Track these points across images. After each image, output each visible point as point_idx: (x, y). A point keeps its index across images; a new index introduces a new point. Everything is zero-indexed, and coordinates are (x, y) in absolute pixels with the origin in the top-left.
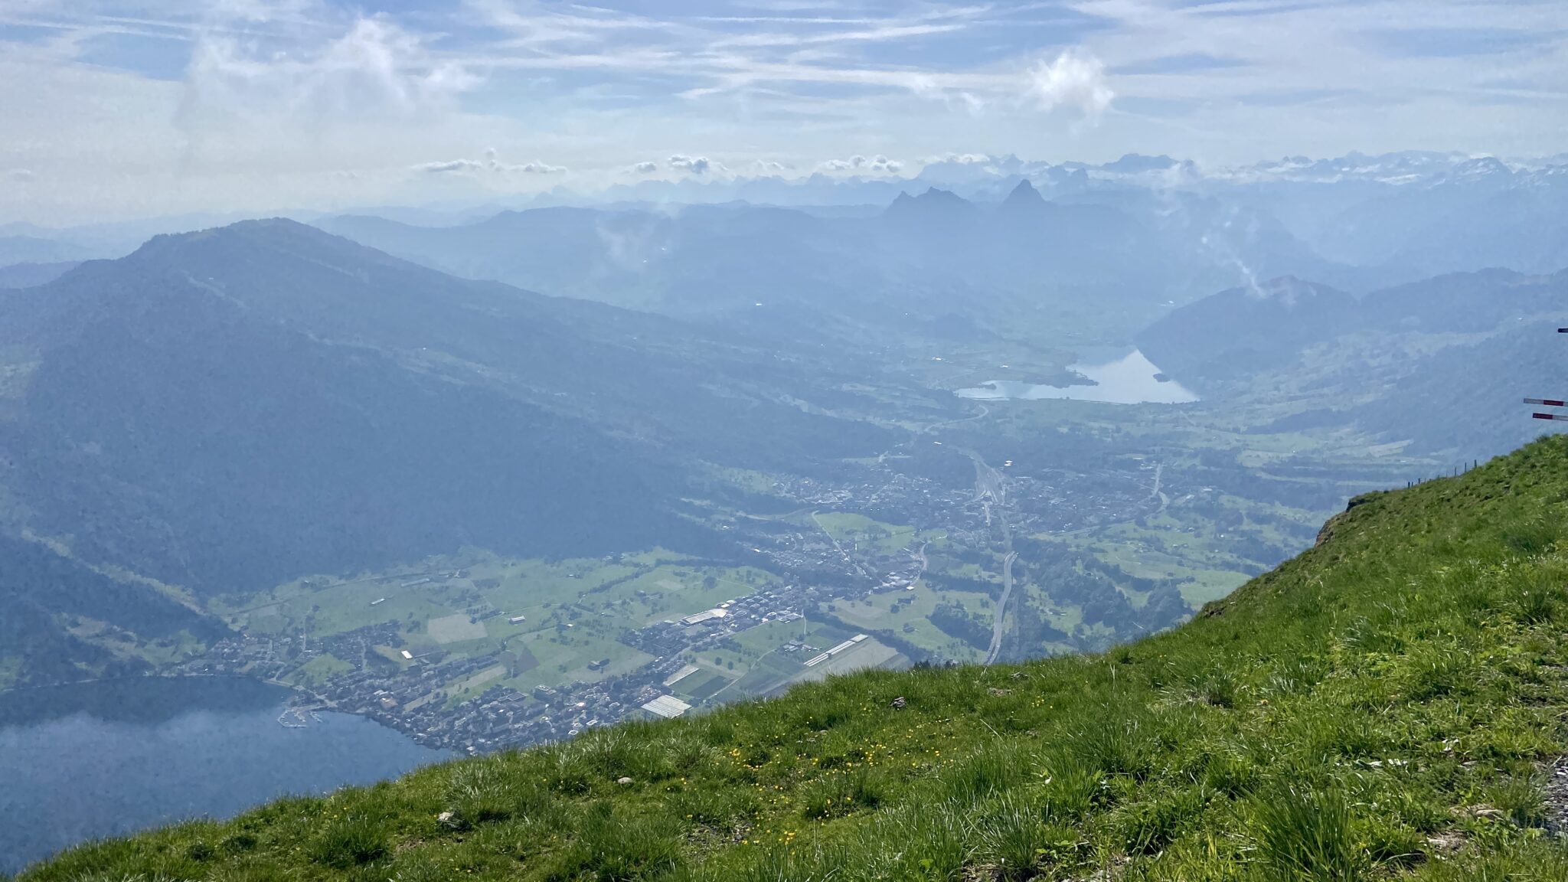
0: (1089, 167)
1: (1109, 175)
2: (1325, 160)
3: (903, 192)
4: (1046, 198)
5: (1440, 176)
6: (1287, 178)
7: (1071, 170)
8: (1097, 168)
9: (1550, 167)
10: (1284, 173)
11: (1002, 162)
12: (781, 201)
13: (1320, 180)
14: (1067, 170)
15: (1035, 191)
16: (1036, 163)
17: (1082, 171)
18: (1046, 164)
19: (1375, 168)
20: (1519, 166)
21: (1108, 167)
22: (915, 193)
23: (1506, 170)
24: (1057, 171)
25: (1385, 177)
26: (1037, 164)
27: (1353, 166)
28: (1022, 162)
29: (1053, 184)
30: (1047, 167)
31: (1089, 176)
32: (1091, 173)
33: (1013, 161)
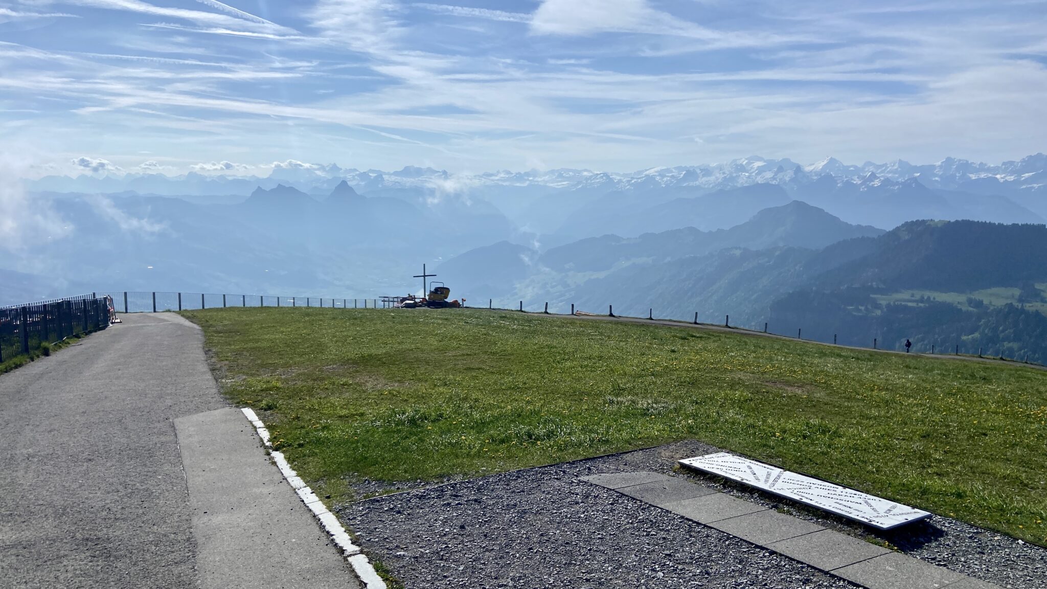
0: (385, 174)
1: (398, 179)
2: (519, 173)
3: (259, 187)
4: (359, 192)
5: (579, 183)
6: (500, 183)
7: (373, 175)
8: (388, 174)
9: (633, 178)
10: (498, 180)
11: (327, 169)
12: (164, 192)
13: (518, 184)
14: (371, 175)
15: (351, 189)
16: (350, 169)
17: (380, 175)
18: (357, 171)
19: (547, 178)
20: (618, 178)
21: (396, 173)
22: (267, 187)
23: (611, 180)
24: (364, 176)
25: (552, 183)
26: (351, 171)
27: (535, 176)
28: (341, 169)
29: (363, 183)
30: (358, 173)
31: (385, 179)
32: (386, 177)
33: (335, 168)
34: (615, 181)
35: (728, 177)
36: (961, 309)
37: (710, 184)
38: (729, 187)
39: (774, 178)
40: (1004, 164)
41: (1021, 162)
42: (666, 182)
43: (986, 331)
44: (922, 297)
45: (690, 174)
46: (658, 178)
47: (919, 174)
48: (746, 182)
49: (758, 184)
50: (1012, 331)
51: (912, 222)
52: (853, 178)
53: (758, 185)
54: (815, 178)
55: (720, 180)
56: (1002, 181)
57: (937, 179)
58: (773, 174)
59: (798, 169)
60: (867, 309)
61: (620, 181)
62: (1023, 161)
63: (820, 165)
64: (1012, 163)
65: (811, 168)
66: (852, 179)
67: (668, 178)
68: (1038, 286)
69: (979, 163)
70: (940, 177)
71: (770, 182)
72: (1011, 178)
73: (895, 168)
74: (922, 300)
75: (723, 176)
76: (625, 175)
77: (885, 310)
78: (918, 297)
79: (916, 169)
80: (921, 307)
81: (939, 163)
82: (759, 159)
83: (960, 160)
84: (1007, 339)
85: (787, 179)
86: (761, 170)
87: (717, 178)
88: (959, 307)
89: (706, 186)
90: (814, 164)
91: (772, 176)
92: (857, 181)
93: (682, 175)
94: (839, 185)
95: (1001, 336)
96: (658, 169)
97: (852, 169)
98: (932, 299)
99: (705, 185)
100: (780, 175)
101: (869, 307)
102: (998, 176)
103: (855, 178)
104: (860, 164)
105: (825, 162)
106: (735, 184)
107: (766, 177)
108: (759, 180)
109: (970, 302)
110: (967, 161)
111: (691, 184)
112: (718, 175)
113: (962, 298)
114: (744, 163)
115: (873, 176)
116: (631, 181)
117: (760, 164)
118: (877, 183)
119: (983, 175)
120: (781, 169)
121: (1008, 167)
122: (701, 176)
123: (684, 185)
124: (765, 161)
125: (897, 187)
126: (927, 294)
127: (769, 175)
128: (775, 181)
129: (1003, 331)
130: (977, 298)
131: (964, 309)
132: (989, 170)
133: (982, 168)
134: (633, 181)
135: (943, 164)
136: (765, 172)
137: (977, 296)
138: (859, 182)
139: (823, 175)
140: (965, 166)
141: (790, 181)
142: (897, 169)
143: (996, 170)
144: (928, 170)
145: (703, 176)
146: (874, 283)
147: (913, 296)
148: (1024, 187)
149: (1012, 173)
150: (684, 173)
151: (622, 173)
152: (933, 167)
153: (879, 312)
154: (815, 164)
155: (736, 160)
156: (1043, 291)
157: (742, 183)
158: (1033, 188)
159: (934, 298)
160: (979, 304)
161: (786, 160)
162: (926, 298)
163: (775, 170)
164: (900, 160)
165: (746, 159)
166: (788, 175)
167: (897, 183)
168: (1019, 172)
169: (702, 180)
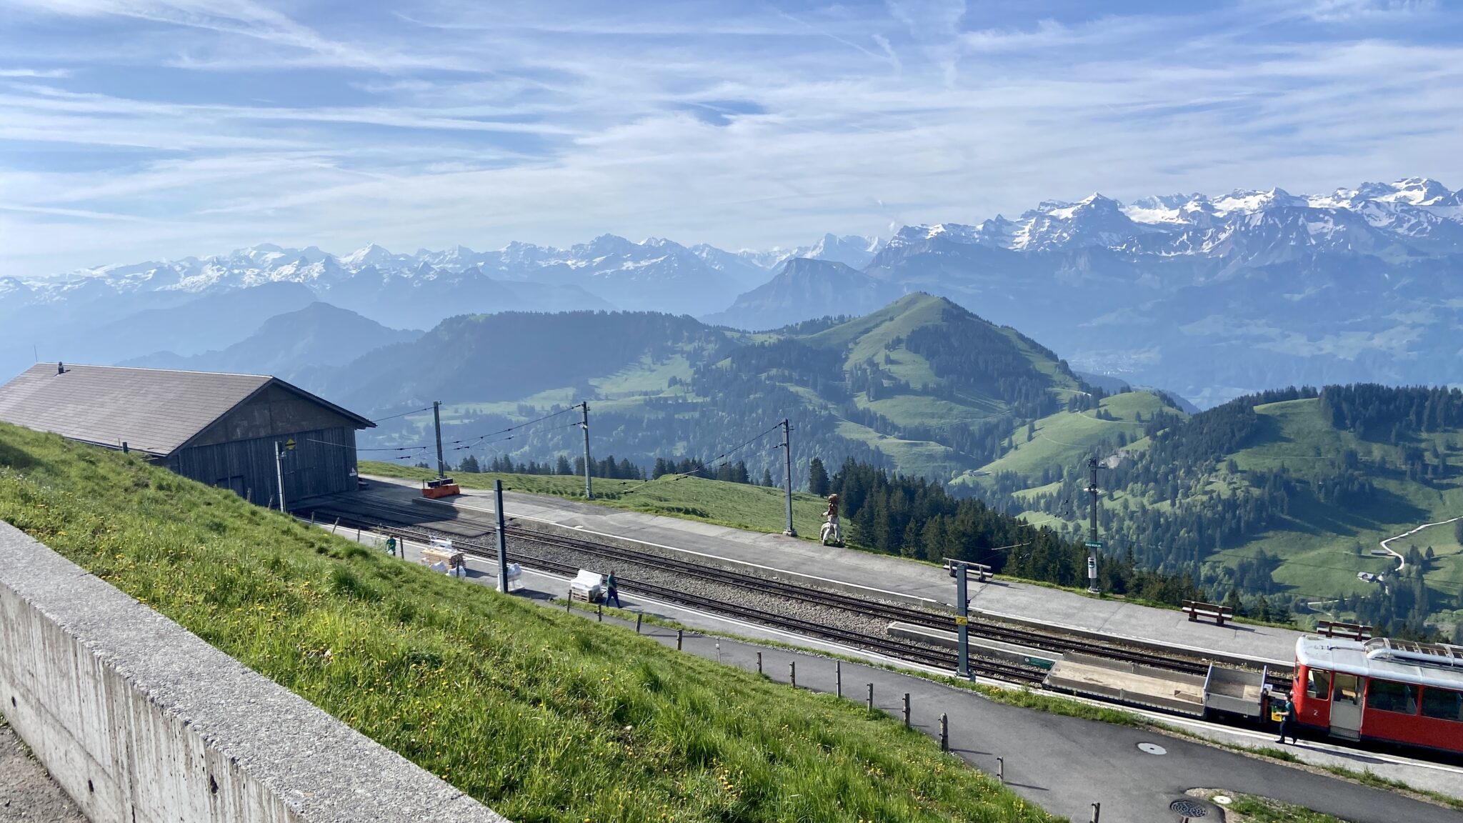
34: (33, 290)
35: (226, 275)
36: (511, 420)
37: (200, 287)
38: (228, 290)
39: (296, 275)
40: (574, 247)
41: (592, 245)
42: (125, 286)
43: (535, 442)
44: (467, 412)
45: (165, 273)
46: (109, 281)
47: (482, 264)
48: (256, 281)
49: (273, 283)
50: (560, 437)
51: (451, 318)
52: (402, 270)
53: (271, 285)
54: (354, 272)
55: (214, 281)
56: (573, 267)
57: (504, 268)
58: (294, 269)
59: (329, 261)
60: (401, 437)
61: (42, 289)
62: (593, 243)
63: (361, 254)
64: (581, 246)
65: (349, 259)
66: (402, 272)
67: (128, 281)
68: (593, 382)
69: (547, 247)
70: (507, 266)
71: (291, 280)
72: (583, 264)
73: (455, 256)
74: (467, 415)
75: (218, 274)
76: (51, 280)
77: (423, 434)
78: (462, 411)
79: (479, 257)
80: (466, 424)
81: (503, 249)
82: (275, 249)
83: (526, 245)
84: (557, 448)
85: (316, 275)
86: (276, 264)
87: (210, 278)
88: (509, 417)
89: (193, 290)
90: (351, 254)
91: (292, 272)
92: (407, 274)
93: (150, 276)
94: (385, 280)
95: (550, 444)
96: (113, 266)
97: (402, 259)
98: (479, 413)
99: (191, 288)
100: (304, 270)
101: (404, 432)
102: (569, 263)
103: (405, 270)
104: (412, 253)
105: (367, 251)
106: (240, 286)
107: (284, 273)
108: (275, 277)
109: (521, 410)
110: (535, 246)
111: (168, 287)
112: (210, 273)
113: (513, 407)
114: (252, 254)
115: (427, 266)
116: (63, 287)
117: (277, 255)
118: (432, 276)
119: (553, 263)
120: (304, 261)
121: (578, 251)
122: (183, 276)
123: (157, 290)
124: (282, 251)
125: (457, 280)
126: (472, 407)
127: (288, 270)
128: (298, 279)
129: (551, 439)
130: (528, 405)
131: (514, 419)
132: (559, 255)
133: (551, 253)
134: (65, 288)
135: (509, 250)
136: (283, 265)
137: (528, 402)
138: (411, 276)
139: (363, 267)
140: (533, 252)
141: (319, 277)
142: (456, 258)
143: (566, 255)
144: (492, 257)
145: (187, 275)
146: (409, 402)
147: (456, 411)
148: (597, 273)
149: (583, 258)
150: (153, 271)
151: (47, 277)
152: (499, 254)
153: (416, 437)
154: (352, 256)
155: (239, 250)
156: (596, 387)
157: (249, 283)
158: (606, 274)
159: (481, 411)
160: (531, 411)
161: (313, 249)
162: (471, 411)
163: (297, 262)
164: (460, 247)
165: (254, 249)
166: (317, 269)
167: (457, 275)
168: (589, 257)
169: (186, 282)
